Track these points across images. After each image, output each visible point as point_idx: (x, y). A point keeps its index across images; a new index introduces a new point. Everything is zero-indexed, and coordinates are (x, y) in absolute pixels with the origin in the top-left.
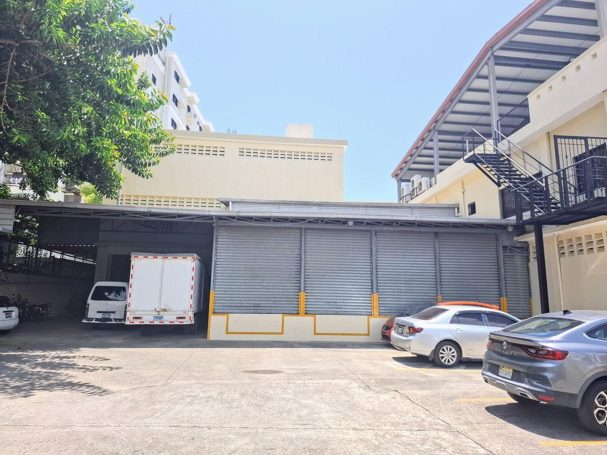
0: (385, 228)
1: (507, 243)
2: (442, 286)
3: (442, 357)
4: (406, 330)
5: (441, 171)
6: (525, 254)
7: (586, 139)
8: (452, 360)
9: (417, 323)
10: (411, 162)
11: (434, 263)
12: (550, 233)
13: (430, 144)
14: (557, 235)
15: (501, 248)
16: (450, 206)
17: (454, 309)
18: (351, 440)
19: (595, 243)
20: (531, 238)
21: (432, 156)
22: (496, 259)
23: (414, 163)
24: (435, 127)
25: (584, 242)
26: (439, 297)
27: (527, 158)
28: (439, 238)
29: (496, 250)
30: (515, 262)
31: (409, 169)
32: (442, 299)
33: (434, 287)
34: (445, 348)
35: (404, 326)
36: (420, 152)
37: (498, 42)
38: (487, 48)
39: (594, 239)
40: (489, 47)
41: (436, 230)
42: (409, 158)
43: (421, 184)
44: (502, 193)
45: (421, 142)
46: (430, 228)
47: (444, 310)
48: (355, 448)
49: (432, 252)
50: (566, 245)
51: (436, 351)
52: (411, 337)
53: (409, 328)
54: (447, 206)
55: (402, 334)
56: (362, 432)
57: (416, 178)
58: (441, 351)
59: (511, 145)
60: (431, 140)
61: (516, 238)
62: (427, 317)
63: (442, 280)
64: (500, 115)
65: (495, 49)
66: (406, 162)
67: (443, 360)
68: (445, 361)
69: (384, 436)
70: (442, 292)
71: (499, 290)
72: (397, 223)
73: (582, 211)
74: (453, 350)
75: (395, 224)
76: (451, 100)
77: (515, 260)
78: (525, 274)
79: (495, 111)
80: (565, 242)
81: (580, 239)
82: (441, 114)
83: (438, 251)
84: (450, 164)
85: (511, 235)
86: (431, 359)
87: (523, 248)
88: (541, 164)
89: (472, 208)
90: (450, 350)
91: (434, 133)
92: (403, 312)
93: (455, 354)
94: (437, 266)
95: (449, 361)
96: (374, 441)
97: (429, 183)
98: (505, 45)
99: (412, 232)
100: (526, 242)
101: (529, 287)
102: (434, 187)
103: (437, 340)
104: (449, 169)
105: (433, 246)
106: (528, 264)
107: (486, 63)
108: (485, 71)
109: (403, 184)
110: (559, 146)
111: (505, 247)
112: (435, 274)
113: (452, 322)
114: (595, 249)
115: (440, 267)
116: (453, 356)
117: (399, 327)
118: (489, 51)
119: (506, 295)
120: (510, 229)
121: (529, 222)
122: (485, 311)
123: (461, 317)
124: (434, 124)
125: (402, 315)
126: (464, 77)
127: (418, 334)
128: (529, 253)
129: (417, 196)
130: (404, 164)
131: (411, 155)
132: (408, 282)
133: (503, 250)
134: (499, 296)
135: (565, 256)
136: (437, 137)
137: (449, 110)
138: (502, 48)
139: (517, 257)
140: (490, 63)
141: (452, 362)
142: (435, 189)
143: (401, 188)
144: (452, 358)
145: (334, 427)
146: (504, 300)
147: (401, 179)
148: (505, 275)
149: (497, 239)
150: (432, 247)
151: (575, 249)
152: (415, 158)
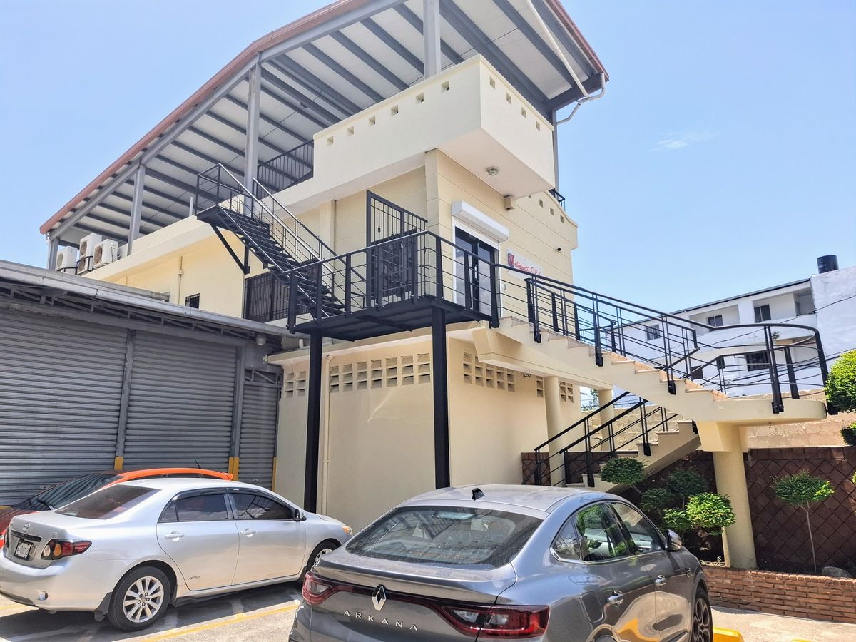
1: (251, 365)
2: (128, 437)
3: (129, 608)
4: (42, 549)
5: (144, 232)
6: (276, 385)
7: (402, 211)
8: (151, 608)
9: (75, 528)
11: (118, 391)
13: (126, 189)
14: (331, 357)
15: (243, 372)
16: (154, 295)
19: (385, 372)
21: (128, 213)
22: (232, 389)
23: (89, 215)
24: (141, 158)
25: (369, 370)
26: (119, 461)
28: (137, 342)
29: (233, 375)
30: (259, 398)
31: (78, 225)
32: (124, 464)
33: (112, 440)
34: (139, 583)
35: (39, 539)
37: (271, 48)
38: (253, 52)
39: (384, 367)
40: (255, 52)
41: (133, 325)
42: (83, 203)
43: (100, 250)
44: (250, 285)
45: (110, 179)
46: (122, 320)
47: (137, 494)
49: (119, 368)
50: (341, 373)
51: (116, 597)
52: (55, 569)
53: (52, 544)
54: (150, 295)
55: (27, 560)
57: (92, 241)
58: (130, 593)
59: (278, 208)
60: (131, 182)
61: (266, 358)
62: (100, 510)
63: (129, 426)
65: (265, 56)
66: (74, 210)
67: (129, 615)
68: (134, 616)
70: (127, 449)
71: (228, 444)
74: (158, 584)
76: (178, 120)
77: (260, 393)
78: (272, 418)
80: (341, 368)
81: (364, 364)
82: (157, 139)
83: (129, 367)
84: (163, 224)
85: (260, 351)
86: (99, 618)
87: (275, 374)
88: (322, 243)
89: (194, 301)
90: (152, 584)
91: (138, 168)
93: (161, 594)
94: (125, 397)
95: (144, 614)
97: (115, 253)
100: (279, 366)
101: (275, 439)
102: (125, 259)
103: (128, 565)
104: (160, 234)
105: (123, 357)
106: (277, 402)
107: (247, 78)
108: (242, 90)
109: (61, 249)
110: (372, 209)
111: (248, 371)
112: (117, 414)
114: (384, 382)
115: (130, 400)
116: (154, 600)
117: (22, 541)
118: (255, 57)
119: (240, 453)
120: (261, 342)
124: (140, 153)
125: (30, 505)
126: (207, 87)
127: (74, 559)
128: (281, 384)
129: (89, 271)
130: (70, 213)
131: (87, 199)
132: (54, 429)
133: (245, 375)
134: (227, 455)
136: (142, 179)
137: (170, 137)
139: (265, 389)
140: (253, 77)
141: (150, 615)
142: (126, 262)
143: (58, 253)
144: (153, 604)
146: (235, 461)
147: (58, 238)
148: (243, 418)
149: (238, 357)
150: (120, 359)
151: (355, 380)
152: (94, 206)
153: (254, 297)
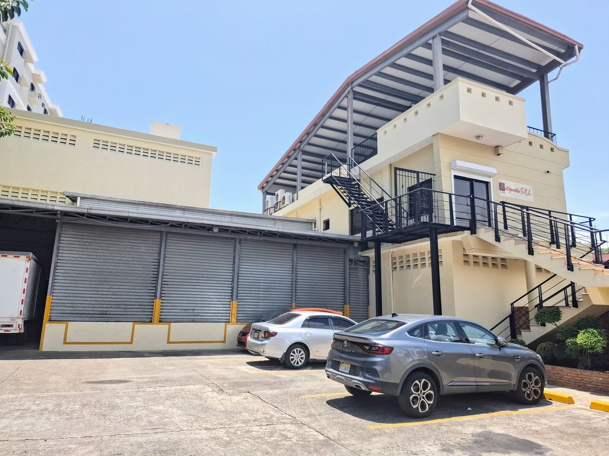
0: (249, 237)
1: (352, 257)
2: (297, 294)
3: (292, 359)
4: (262, 334)
5: (302, 188)
6: (366, 268)
7: (418, 173)
8: (300, 361)
9: (272, 327)
10: (277, 176)
11: (291, 272)
12: (387, 250)
13: (295, 162)
14: (391, 252)
15: (348, 261)
16: (309, 221)
17: (305, 314)
18: (203, 439)
19: (419, 260)
20: (371, 254)
21: (296, 174)
22: (343, 270)
23: (280, 178)
24: (300, 147)
25: (411, 259)
26: (294, 304)
27: (373, 184)
28: (297, 249)
29: (343, 263)
30: (358, 274)
31: (275, 183)
32: (296, 306)
33: (290, 295)
34: (295, 350)
35: (260, 331)
36: (285, 168)
37: (356, 80)
38: (348, 83)
39: (419, 257)
40: (350, 83)
41: (295, 241)
42: (275, 172)
43: (284, 198)
44: (352, 212)
45: (287, 159)
46: (290, 240)
47: (296, 316)
48: (207, 445)
49: (291, 262)
50: (398, 261)
51: (287, 354)
52: (266, 342)
53: (265, 332)
54: (306, 221)
55: (257, 339)
56: (214, 431)
57: (281, 192)
58: (292, 354)
59: (361, 172)
60: (296, 159)
61: (360, 253)
62: (281, 322)
63: (297, 288)
64: (354, 144)
65: (354, 84)
66: (272, 177)
67: (292, 362)
68: (294, 363)
69: (235, 433)
70: (297, 299)
71: (343, 298)
72: (261, 233)
73: (412, 232)
74: (302, 352)
75: (259, 234)
76: (315, 125)
77: (358, 272)
78: (366, 285)
79: (351, 139)
80: (397, 258)
81: (408, 256)
82: (306, 136)
83: (295, 262)
84: (310, 183)
85: (356, 250)
86: (282, 362)
87: (365, 261)
88: (383, 190)
89: (327, 224)
90: (300, 352)
91: (299, 152)
92: (259, 318)
93: (304, 356)
94: (294, 275)
95: (298, 363)
96: (225, 438)
97: (291, 199)
98: (363, 83)
99: (274, 242)
100: (368, 257)
101: (368, 296)
102: (296, 202)
103: (289, 343)
104: (309, 188)
105: (292, 256)
106: (368, 276)
107: (346, 96)
108: (344, 103)
109: (268, 197)
110: (398, 176)
111: (351, 260)
112: (291, 283)
113: (303, 326)
114: (419, 266)
115: (296, 276)
116: (302, 358)
117: (256, 332)
118: (349, 86)
119: (350, 303)
120: (356, 245)
121: (370, 240)
122: (331, 316)
123: (311, 322)
124: (299, 144)
125: (259, 321)
126: (328, 105)
127: (272, 338)
128: (369, 267)
129: (280, 209)
130: (270, 178)
131: (277, 171)
132: (267, 290)
133: (349, 262)
134: (343, 303)
135: (396, 271)
136: (301, 156)
137: (313, 134)
138: (360, 85)
139: (360, 270)
140: (349, 97)
141: (300, 364)
142: (296, 204)
143: (266, 200)
144: (301, 360)
145: (185, 428)
146: (347, 307)
147: (266, 191)
148: (350, 285)
149: (345, 253)
150: (291, 258)
151: (405, 265)
152: (281, 174)
153: (355, 220)
